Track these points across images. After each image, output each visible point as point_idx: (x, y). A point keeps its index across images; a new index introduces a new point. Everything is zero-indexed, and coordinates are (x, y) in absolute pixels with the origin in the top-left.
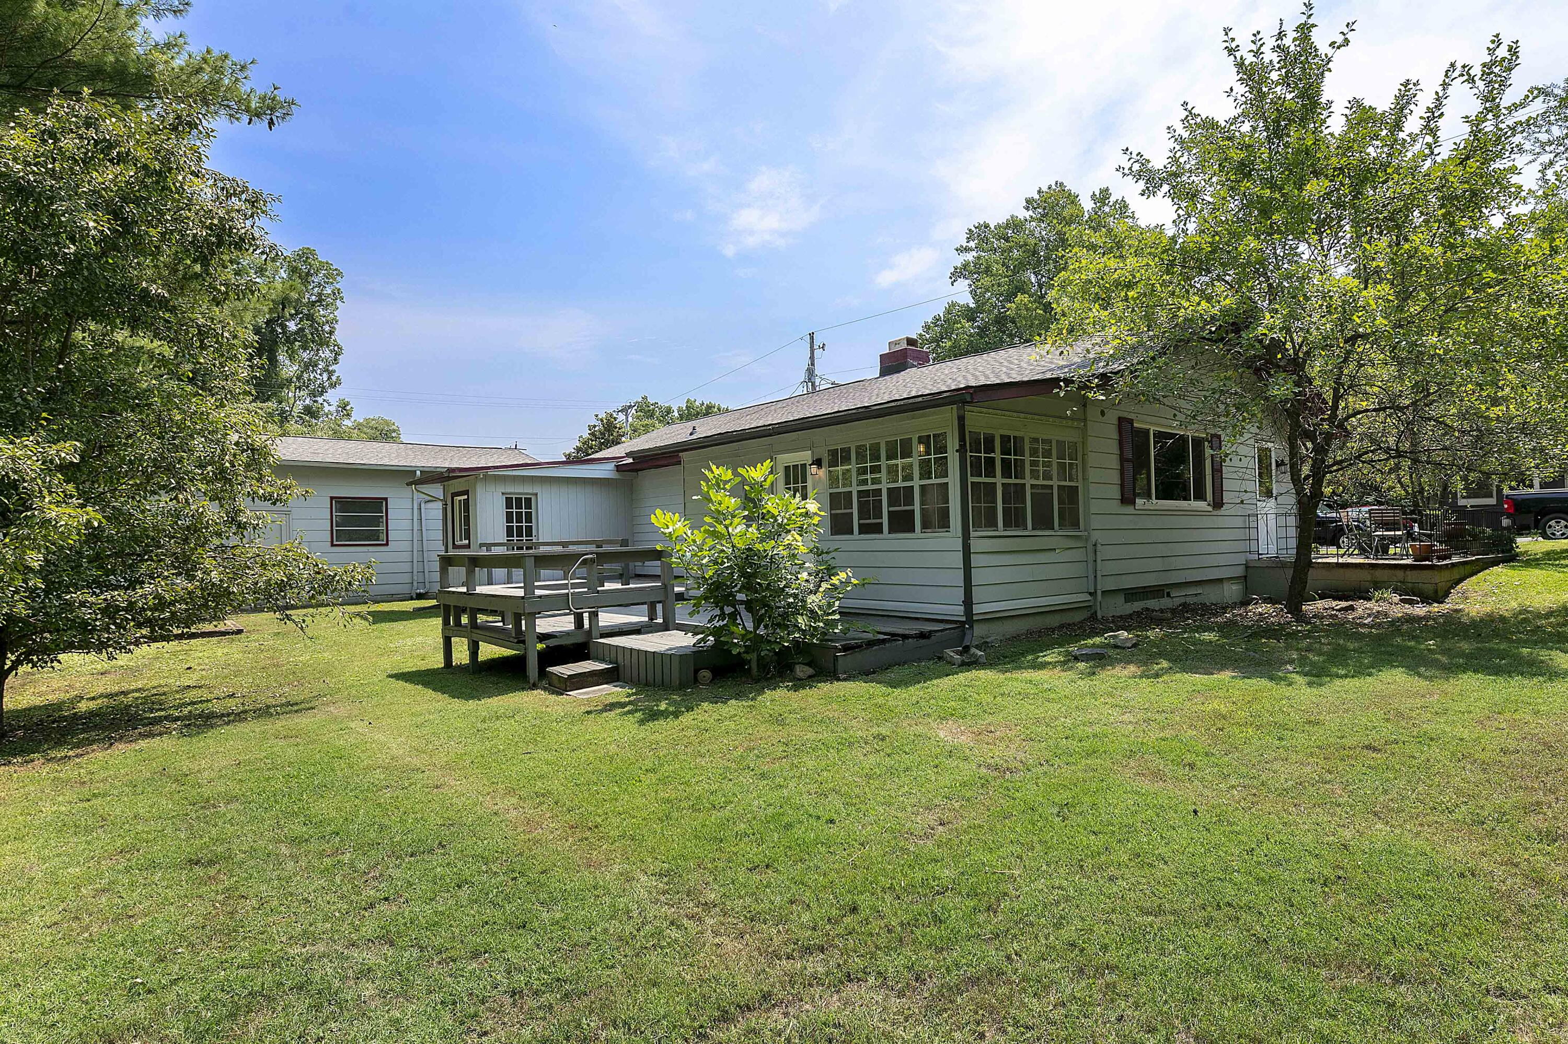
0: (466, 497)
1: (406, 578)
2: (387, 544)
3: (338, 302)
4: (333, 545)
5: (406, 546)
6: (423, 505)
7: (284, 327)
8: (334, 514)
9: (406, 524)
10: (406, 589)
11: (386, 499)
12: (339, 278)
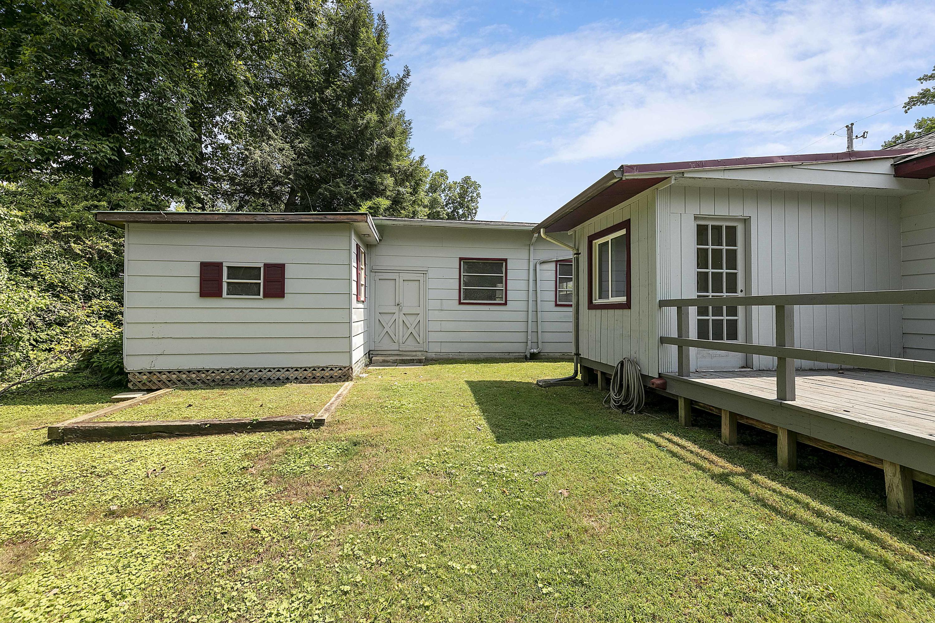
0: (623, 232)
1: (521, 337)
2: (505, 304)
3: (479, 199)
4: (460, 303)
5: (522, 306)
6: (538, 266)
7: (458, 213)
8: (462, 274)
9: (523, 285)
10: (519, 348)
11: (506, 260)
12: (479, 188)
